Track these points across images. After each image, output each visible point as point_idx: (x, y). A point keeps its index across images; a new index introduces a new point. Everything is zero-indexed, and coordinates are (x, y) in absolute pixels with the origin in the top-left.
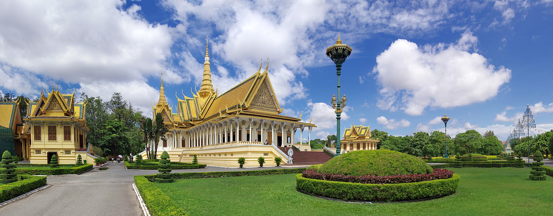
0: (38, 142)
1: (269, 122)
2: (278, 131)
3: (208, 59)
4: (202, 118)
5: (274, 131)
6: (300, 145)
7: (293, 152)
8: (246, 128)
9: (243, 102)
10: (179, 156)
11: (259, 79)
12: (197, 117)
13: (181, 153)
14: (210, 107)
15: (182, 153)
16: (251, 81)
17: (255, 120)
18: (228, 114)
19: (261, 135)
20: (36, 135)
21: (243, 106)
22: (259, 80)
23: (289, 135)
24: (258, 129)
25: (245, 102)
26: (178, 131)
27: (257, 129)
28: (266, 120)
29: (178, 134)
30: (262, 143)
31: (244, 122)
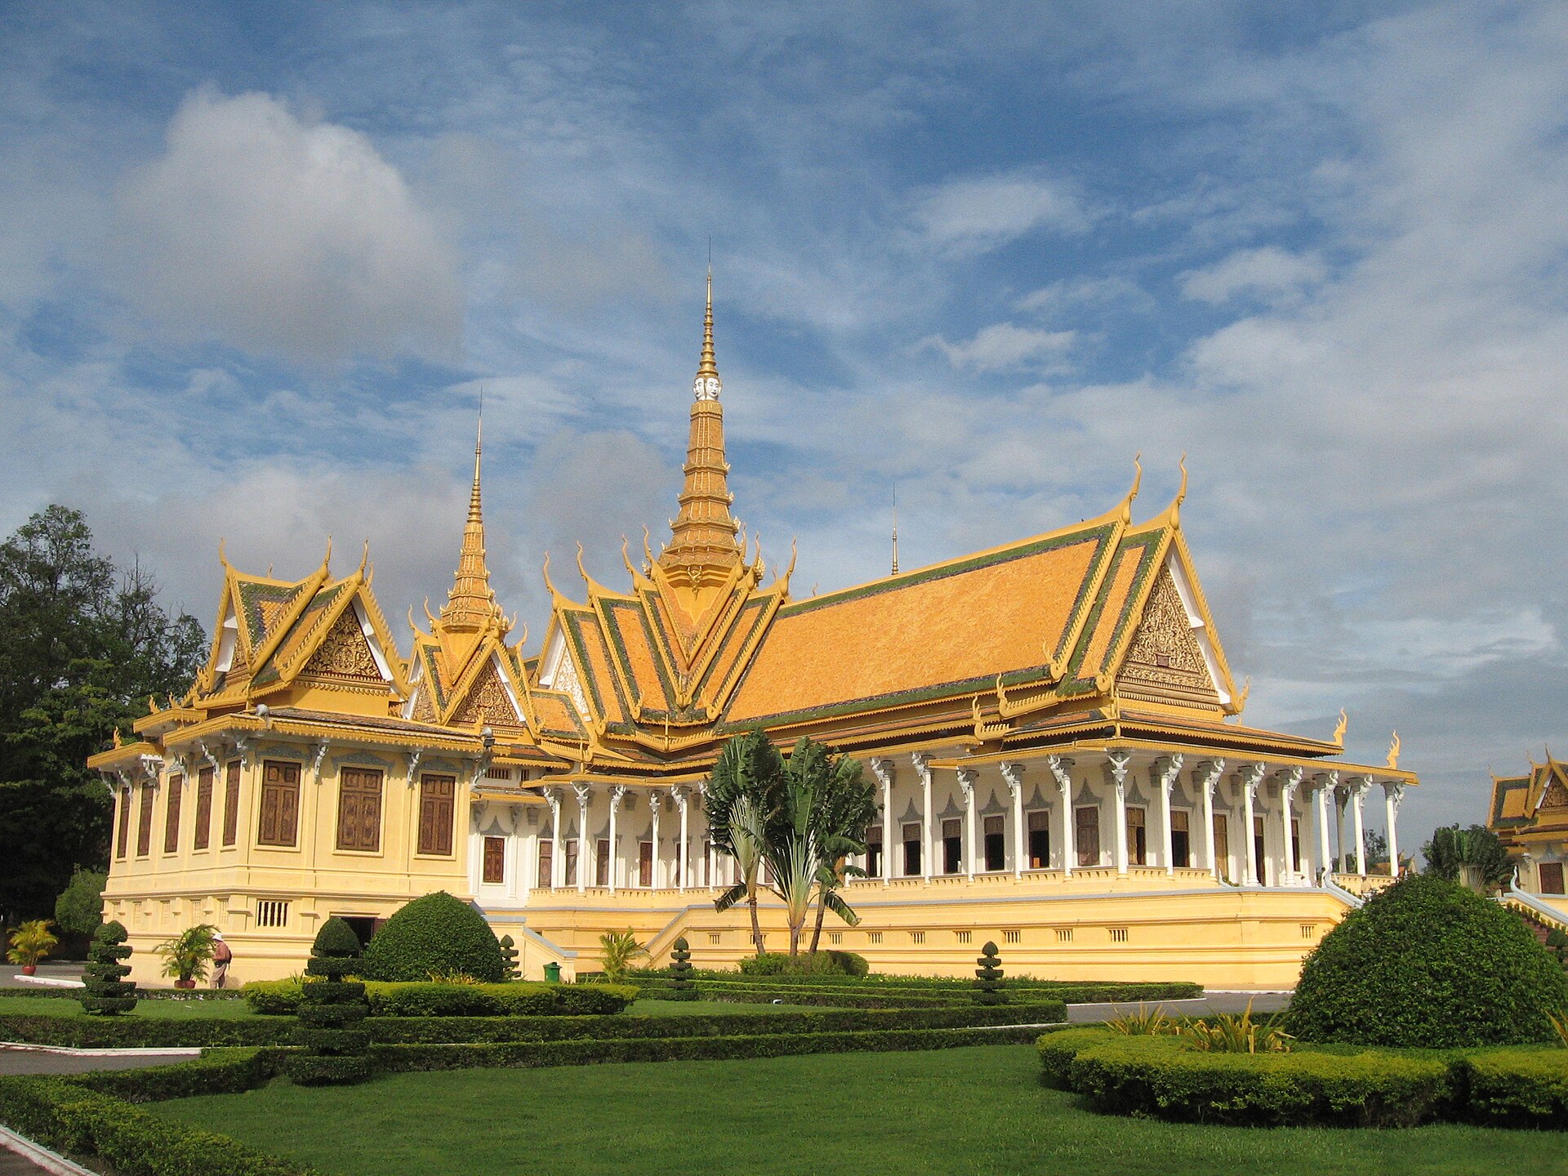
0: (276, 856)
3: (714, 388)
4: (712, 716)
9: (1064, 662)
11: (1130, 546)
12: (667, 709)
16: (1081, 550)
18: (1006, 721)
19: (1185, 834)
20: (271, 815)
22: (1133, 554)
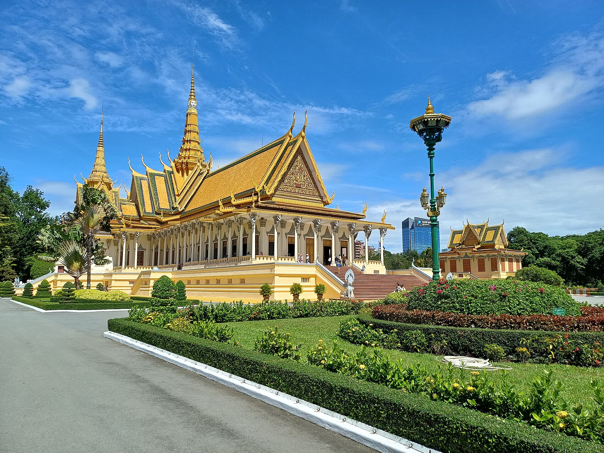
1: (310, 221)
2: (324, 236)
4: (179, 210)
5: (318, 236)
6: (365, 262)
7: (353, 276)
8: (267, 233)
9: (262, 185)
10: (131, 282)
11: (290, 145)
13: (135, 277)
14: (197, 190)
15: (138, 276)
16: (277, 148)
17: (284, 218)
18: (234, 206)
19: (294, 245)
21: (263, 191)
22: (290, 147)
23: (344, 244)
24: (289, 233)
25: (265, 186)
26: (131, 234)
27: (286, 234)
28: (304, 218)
29: (131, 239)
30: (296, 258)
31: (263, 221)
